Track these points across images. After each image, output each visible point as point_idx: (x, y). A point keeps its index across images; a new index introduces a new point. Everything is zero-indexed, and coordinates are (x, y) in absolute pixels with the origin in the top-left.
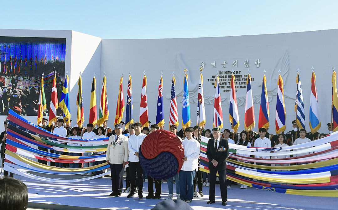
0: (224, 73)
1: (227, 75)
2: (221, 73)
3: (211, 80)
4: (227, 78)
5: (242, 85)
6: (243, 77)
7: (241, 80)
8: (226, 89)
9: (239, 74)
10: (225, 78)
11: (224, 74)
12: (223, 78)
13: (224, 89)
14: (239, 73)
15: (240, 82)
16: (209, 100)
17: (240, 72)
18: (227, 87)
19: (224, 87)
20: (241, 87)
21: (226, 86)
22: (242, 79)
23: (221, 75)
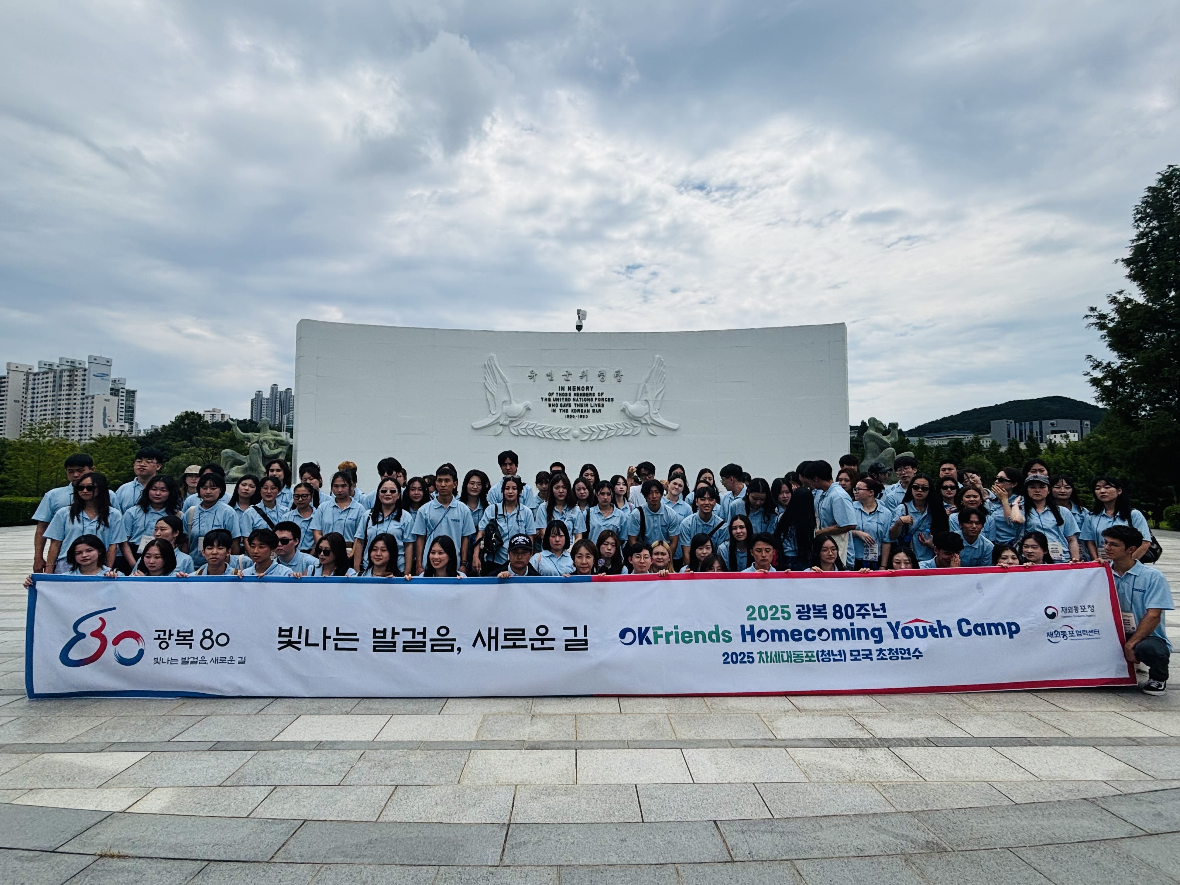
0: (566, 389)
1: (572, 393)
2: (563, 389)
3: (546, 400)
4: (572, 397)
5: (595, 408)
6: (596, 396)
7: (594, 399)
8: (570, 413)
9: (590, 391)
10: (568, 397)
11: (566, 391)
12: (565, 397)
13: (567, 414)
14: (590, 389)
15: (593, 403)
16: (544, 430)
17: (592, 388)
18: (572, 410)
19: (567, 411)
20: (593, 411)
21: (570, 409)
22: (596, 399)
23: (562, 392)
